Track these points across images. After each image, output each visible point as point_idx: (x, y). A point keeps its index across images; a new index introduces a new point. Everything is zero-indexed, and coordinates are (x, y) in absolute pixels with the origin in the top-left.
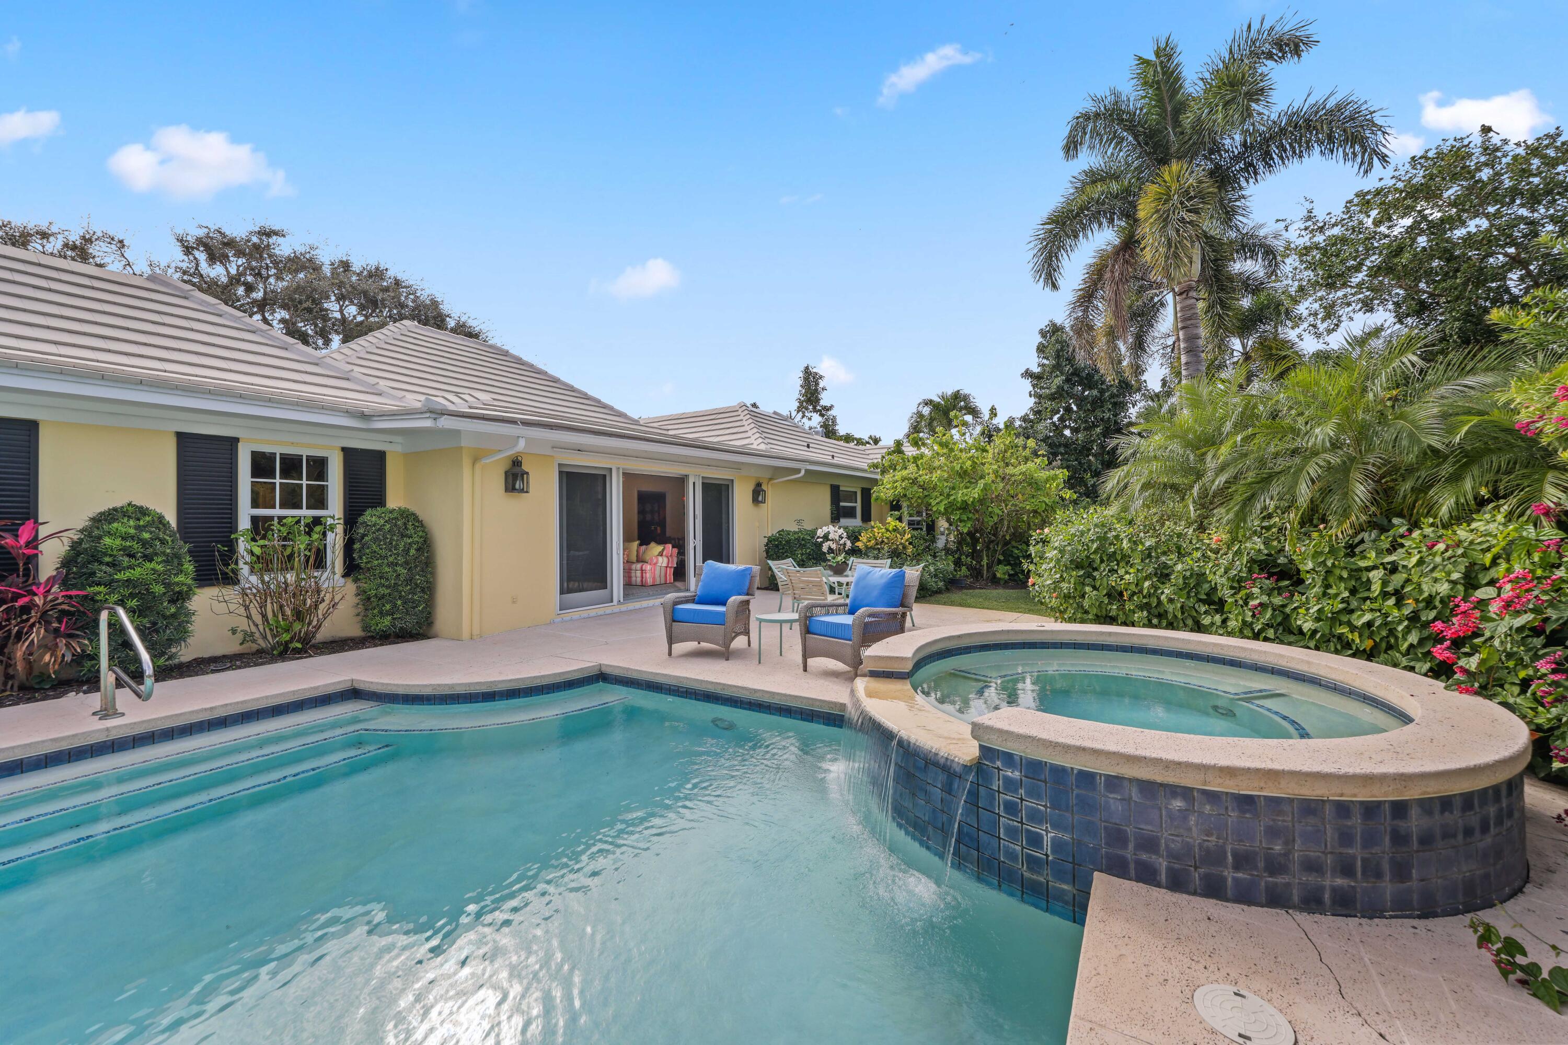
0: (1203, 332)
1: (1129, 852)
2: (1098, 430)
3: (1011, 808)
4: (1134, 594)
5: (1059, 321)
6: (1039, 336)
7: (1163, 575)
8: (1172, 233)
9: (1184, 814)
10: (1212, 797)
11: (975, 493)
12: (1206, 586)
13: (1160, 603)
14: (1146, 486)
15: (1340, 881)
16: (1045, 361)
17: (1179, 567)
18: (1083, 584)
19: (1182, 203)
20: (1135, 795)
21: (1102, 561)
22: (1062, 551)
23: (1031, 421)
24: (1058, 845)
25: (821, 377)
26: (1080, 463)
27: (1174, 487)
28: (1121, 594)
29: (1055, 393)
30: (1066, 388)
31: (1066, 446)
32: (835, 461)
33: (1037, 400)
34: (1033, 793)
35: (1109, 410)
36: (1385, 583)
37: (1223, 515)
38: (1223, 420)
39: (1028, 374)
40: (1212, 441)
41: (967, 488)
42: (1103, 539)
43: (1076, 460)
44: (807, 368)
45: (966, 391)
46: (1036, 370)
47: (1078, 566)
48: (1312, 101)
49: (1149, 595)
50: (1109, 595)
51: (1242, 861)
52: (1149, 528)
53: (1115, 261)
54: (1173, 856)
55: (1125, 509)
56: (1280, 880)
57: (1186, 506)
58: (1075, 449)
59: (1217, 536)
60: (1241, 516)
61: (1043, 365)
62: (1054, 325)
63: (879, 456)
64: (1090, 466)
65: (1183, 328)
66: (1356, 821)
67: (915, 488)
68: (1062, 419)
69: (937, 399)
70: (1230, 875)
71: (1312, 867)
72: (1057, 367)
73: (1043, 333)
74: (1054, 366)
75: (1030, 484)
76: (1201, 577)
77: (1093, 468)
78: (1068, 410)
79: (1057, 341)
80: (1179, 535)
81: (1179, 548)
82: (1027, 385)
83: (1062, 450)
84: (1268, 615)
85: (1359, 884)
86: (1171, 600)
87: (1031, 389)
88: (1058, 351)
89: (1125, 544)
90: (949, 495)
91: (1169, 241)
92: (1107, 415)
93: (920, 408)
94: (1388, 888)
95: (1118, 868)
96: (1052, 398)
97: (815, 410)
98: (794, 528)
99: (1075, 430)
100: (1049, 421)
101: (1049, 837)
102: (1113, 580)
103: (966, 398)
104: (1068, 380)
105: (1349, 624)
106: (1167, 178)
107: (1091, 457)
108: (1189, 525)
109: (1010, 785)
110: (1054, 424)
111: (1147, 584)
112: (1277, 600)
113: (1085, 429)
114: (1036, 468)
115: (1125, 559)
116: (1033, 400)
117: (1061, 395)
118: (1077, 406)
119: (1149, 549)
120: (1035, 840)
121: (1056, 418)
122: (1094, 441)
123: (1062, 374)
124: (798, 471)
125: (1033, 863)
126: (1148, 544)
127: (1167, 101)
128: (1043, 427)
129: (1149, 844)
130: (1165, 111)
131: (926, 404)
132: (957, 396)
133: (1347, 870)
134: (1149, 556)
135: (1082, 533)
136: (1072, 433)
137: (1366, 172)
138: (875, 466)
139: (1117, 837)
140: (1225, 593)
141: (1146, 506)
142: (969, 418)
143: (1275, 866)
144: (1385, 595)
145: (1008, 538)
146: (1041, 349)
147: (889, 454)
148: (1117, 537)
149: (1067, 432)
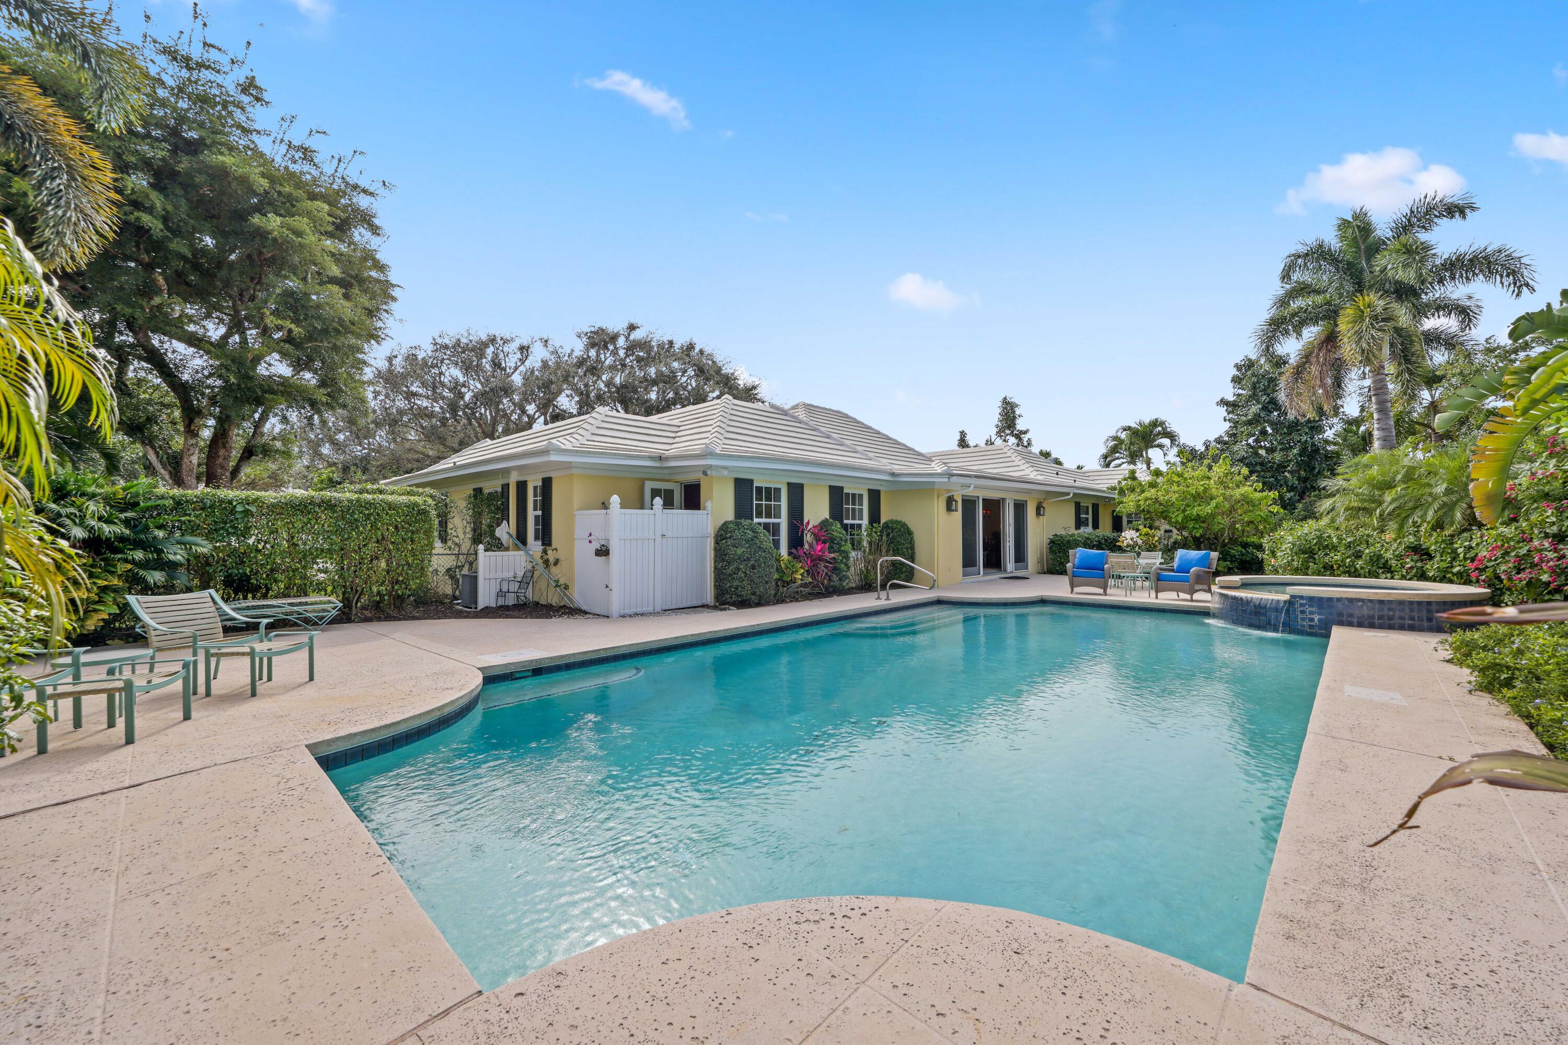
0: (1393, 387)
1: (1344, 618)
2: (1295, 451)
3: (1303, 612)
4: (1340, 566)
5: (1253, 357)
6: (1235, 369)
7: (1358, 555)
8: (1364, 345)
9: (1362, 607)
10: (1371, 601)
11: (1209, 509)
12: (1383, 561)
13: (1356, 568)
14: (1347, 509)
15: (1410, 622)
16: (1240, 391)
17: (1367, 551)
18: (1308, 562)
19: (1372, 324)
20: (1346, 602)
21: (1319, 549)
22: (1294, 545)
23: (1226, 443)
24: (1319, 620)
25: (1017, 406)
26: (1276, 479)
27: (1364, 509)
28: (1332, 567)
29: (1252, 419)
30: (1262, 415)
31: (1262, 464)
32: (1077, 484)
33: (1232, 424)
34: (1311, 606)
35: (1306, 433)
36: (1465, 554)
37: (1393, 525)
38: (1397, 472)
39: (1223, 402)
40: (1389, 485)
41: (1199, 505)
42: (1320, 538)
43: (1272, 477)
44: (1005, 398)
45: (1162, 417)
46: (1231, 398)
47: (1304, 552)
48: (1472, 249)
49: (1350, 566)
50: (1324, 567)
51: (1380, 617)
52: (1349, 532)
53: (1320, 350)
54: (1359, 618)
55: (1333, 521)
56: (1392, 622)
57: (1372, 520)
58: (1272, 467)
59: (1389, 536)
60: (1401, 527)
61: (1239, 395)
62: (1250, 360)
63: (1116, 481)
64: (1286, 483)
65: (1374, 395)
66: (1415, 606)
67: (1157, 505)
68: (1257, 441)
69: (1133, 425)
70: (1377, 622)
71: (1402, 618)
72: (1254, 397)
73: (1238, 367)
74: (1250, 396)
75: (1248, 503)
76: (1380, 557)
77: (1290, 484)
78: (1264, 432)
79: (1253, 375)
80: (1368, 536)
81: (1367, 542)
82: (1222, 411)
83: (1258, 468)
84: (1414, 571)
85: (1417, 623)
86: (1362, 568)
87: (1226, 414)
88: (1254, 384)
89: (1335, 540)
90: (1184, 511)
91: (1363, 351)
92: (1304, 438)
93: (1119, 434)
94: (1426, 624)
95: (1341, 623)
96: (1249, 423)
97: (1012, 434)
98: (1063, 533)
99: (1271, 450)
100: (1244, 442)
101: (1316, 618)
102: (1327, 559)
103: (1162, 424)
104: (1264, 408)
105: (1452, 572)
106: (1361, 304)
107: (1286, 474)
108: (1375, 530)
109: (1302, 605)
110: (1248, 445)
111: (1348, 560)
112: (1419, 564)
113: (1281, 450)
114: (1250, 489)
115: (1335, 548)
116: (1227, 425)
117: (1258, 421)
118: (1273, 429)
119: (1350, 543)
120: (1312, 620)
121: (1251, 441)
122: (1290, 461)
123: (1258, 402)
124: (1068, 494)
125: (1310, 626)
126: (1349, 540)
127: (1361, 242)
128: (1240, 448)
129: (1351, 615)
130: (1360, 250)
131: (1125, 430)
132: (1155, 423)
133: (1412, 619)
134: (1350, 546)
135: (1307, 534)
136: (1267, 453)
137: (1518, 295)
138: (1114, 489)
139: (1341, 614)
140: (1393, 563)
141: (1347, 519)
142: (1166, 441)
143: (1390, 618)
144: (1465, 559)
145: (1226, 541)
146: (1236, 380)
147: (1125, 479)
148: (1329, 537)
149: (1262, 452)
